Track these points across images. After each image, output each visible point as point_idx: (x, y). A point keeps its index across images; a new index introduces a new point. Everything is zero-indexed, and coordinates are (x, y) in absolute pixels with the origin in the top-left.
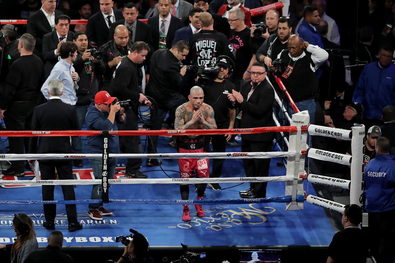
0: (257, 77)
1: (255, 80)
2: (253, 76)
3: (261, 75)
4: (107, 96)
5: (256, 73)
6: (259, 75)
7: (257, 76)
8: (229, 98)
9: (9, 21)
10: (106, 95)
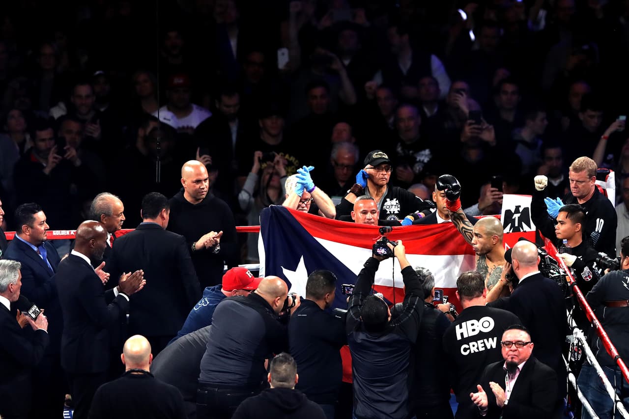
0: (516, 350)
1: (512, 358)
2: (507, 349)
3: (525, 347)
4: (249, 274)
5: (515, 344)
6: (519, 347)
7: (516, 348)
8: (475, 402)
9: (70, 233)
10: (247, 273)
